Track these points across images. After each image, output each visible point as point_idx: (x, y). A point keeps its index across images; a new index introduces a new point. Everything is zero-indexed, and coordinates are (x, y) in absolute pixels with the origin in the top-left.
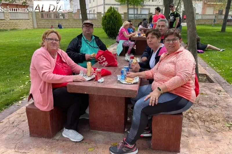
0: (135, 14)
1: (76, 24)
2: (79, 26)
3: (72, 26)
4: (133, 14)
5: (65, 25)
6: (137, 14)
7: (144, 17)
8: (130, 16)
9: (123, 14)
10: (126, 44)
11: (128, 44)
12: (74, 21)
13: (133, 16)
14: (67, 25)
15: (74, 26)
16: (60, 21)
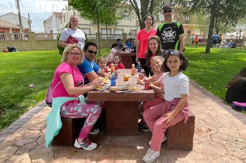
0: (109, 35)
1: (40, 46)
2: (43, 48)
3: (34, 49)
4: (106, 35)
5: (26, 48)
6: (111, 34)
7: (117, 37)
8: (103, 36)
9: (95, 34)
10: (74, 111)
11: (80, 114)
12: (36, 42)
13: (106, 36)
14: (28, 48)
15: (37, 48)
16: (19, 42)
